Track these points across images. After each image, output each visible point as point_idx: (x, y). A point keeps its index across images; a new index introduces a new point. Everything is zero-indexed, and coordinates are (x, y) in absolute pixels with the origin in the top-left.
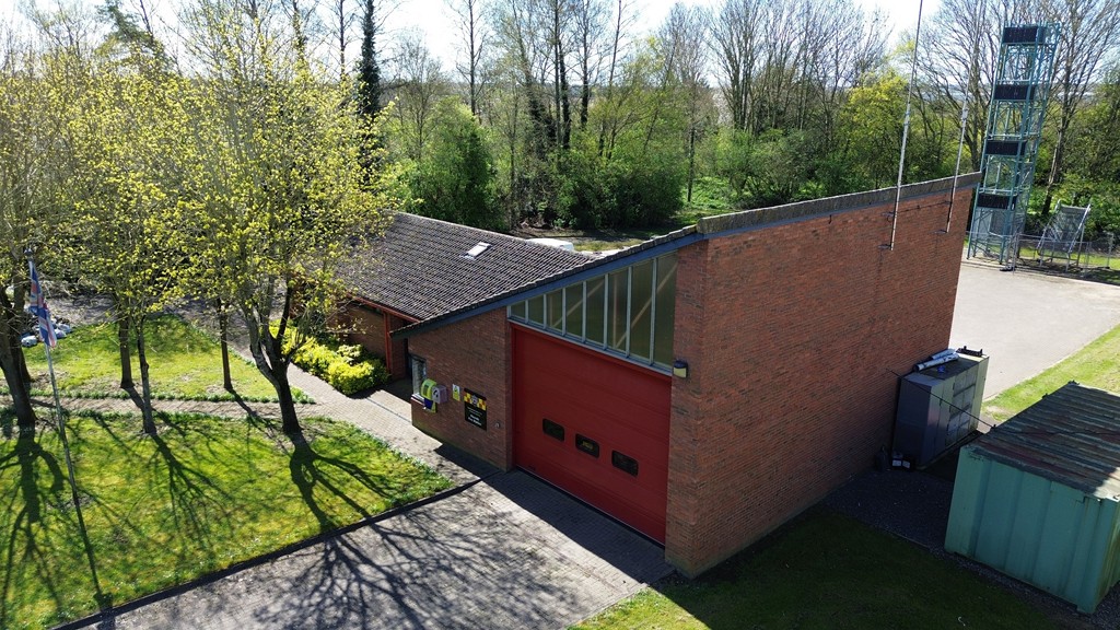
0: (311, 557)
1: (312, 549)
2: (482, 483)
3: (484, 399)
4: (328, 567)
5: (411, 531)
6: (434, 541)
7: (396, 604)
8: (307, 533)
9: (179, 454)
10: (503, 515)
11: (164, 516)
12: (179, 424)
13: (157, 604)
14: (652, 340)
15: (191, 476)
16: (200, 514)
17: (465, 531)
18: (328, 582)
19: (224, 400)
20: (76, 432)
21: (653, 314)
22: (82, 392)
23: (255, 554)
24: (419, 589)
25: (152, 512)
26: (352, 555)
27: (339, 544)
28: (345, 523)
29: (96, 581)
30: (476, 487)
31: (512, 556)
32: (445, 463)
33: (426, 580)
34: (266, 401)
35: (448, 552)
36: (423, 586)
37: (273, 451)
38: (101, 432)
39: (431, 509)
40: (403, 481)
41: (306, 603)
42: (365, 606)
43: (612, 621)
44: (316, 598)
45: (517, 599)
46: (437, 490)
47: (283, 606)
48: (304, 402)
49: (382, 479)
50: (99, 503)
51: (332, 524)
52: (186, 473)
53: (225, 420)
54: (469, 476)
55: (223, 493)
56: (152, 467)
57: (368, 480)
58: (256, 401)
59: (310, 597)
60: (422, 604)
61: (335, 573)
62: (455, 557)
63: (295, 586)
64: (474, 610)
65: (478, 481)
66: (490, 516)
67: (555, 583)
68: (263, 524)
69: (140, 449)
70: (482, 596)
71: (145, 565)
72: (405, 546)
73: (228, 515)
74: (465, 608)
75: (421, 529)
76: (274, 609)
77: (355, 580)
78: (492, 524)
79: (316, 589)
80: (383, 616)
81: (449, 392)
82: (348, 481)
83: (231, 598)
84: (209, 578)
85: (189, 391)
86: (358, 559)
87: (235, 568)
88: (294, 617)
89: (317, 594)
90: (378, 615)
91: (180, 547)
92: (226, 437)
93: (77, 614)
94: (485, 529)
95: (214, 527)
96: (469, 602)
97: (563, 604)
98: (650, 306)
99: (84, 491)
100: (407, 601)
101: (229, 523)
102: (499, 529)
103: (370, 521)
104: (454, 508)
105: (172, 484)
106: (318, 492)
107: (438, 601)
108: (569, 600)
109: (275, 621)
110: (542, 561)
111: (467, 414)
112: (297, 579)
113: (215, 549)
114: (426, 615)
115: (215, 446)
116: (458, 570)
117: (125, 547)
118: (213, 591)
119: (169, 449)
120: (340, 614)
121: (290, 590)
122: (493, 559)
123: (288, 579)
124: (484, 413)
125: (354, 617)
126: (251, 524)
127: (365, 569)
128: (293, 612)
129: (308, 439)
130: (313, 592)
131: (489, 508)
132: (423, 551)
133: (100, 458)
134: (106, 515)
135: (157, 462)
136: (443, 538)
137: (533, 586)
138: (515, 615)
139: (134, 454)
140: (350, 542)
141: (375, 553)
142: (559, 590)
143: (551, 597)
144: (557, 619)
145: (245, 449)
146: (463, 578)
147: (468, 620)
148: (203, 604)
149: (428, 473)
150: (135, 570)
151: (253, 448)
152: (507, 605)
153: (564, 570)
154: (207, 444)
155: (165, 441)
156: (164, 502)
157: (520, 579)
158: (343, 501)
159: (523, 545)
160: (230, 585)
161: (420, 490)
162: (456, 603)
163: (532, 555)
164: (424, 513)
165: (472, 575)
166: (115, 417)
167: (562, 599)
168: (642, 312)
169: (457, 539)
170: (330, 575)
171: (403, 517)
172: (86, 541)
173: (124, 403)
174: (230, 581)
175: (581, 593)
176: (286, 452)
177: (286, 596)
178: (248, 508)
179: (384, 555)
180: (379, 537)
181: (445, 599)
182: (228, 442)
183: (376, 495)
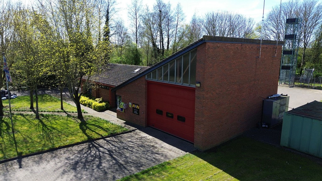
0: (85, 146)
1: (85, 144)
2: (138, 130)
3: (138, 105)
4: (89, 148)
5: (116, 140)
6: (123, 143)
7: (110, 156)
8: (84, 140)
9: (46, 123)
10: (144, 137)
11: (40, 136)
12: (47, 117)
13: (35, 156)
14: (189, 78)
15: (49, 127)
16: (51, 135)
17: (132, 141)
18: (89, 152)
19: (60, 112)
20: (15, 118)
21: (190, 70)
22: (18, 110)
23: (67, 144)
24: (118, 153)
25: (36, 135)
26: (97, 145)
27: (93, 143)
28: (95, 138)
29: (17, 150)
30: (136, 131)
31: (147, 146)
32: (126, 125)
33: (120, 151)
34: (73, 112)
35: (127, 145)
36: (119, 153)
37: (74, 122)
38: (22, 118)
39: (122, 136)
40: (114, 129)
41: (82, 156)
42: (101, 157)
43: (178, 161)
44: (85, 155)
45: (148, 156)
46: (124, 131)
47: (75, 157)
48: (84, 113)
49: (107, 129)
50: (20, 133)
51: (92, 138)
52: (47, 127)
53: (61, 116)
54: (134, 128)
55: (58, 131)
56: (37, 125)
57: (103, 129)
58: (70, 112)
59: (84, 155)
60: (118, 157)
61: (92, 149)
62: (129, 146)
63: (79, 152)
64: (135, 158)
65: (137, 129)
66: (140, 137)
67: (160, 152)
68: (70, 137)
69: (34, 121)
70: (137, 155)
71: (33, 146)
72: (114, 144)
73: (59, 136)
74: (132, 158)
75: (119, 140)
76: (72, 157)
77: (98, 151)
78: (141, 139)
79: (86, 153)
80: (106, 159)
81: (128, 105)
82: (97, 129)
83: (59, 155)
84: (52, 150)
85: (50, 110)
86: (99, 146)
87: (60, 148)
88: (78, 159)
89: (86, 154)
90: (104, 159)
91: (44, 143)
92: (60, 119)
93: (10, 157)
94: (138, 140)
95: (55, 138)
96: (133, 157)
97: (163, 157)
98: (189, 68)
99: (16, 130)
100: (114, 156)
101: (60, 138)
102: (142, 140)
103: (103, 138)
104: (129, 135)
105: (43, 129)
106: (87, 131)
107: (123, 156)
108: (164, 156)
109: (72, 160)
110: (156, 148)
111: (134, 111)
112: (80, 151)
113: (55, 143)
114: (119, 159)
115: (57, 121)
116: (130, 149)
117: (27, 142)
118: (53, 153)
119: (43, 122)
120: (93, 159)
121: (77, 153)
122: (141, 147)
123: (77, 151)
124: (138, 110)
125: (97, 159)
126: (66, 138)
127: (101, 149)
128: (78, 158)
129: (85, 120)
130: (84, 154)
131: (140, 135)
132: (119, 145)
133: (22, 123)
134: (22, 135)
135: (39, 124)
136: (125, 142)
137: (153, 153)
138: (148, 159)
139: (32, 123)
140: (97, 143)
141: (104, 145)
142: (161, 154)
143: (159, 156)
144: (161, 161)
145: (66, 122)
146: (132, 151)
147: (133, 160)
148: (50, 156)
149: (121, 127)
150: (29, 148)
151: (68, 122)
152: (145, 157)
153: (163, 149)
154: (55, 121)
155: (42, 120)
156: (40, 133)
157: (149, 152)
158: (95, 133)
159: (150, 144)
160: (59, 152)
161: (119, 131)
162: (129, 157)
163: (153, 146)
164: (120, 136)
165: (134, 150)
166: (28, 115)
167: (162, 156)
168: (186, 70)
169: (130, 142)
170: (90, 150)
171: (113, 137)
172: (15, 141)
173: (31, 112)
174: (59, 151)
175: (168, 154)
176: (78, 123)
177: (76, 154)
178: (66, 134)
179: (107, 146)
180: (106, 142)
181: (126, 156)
182: (61, 120)
183: (105, 132)
